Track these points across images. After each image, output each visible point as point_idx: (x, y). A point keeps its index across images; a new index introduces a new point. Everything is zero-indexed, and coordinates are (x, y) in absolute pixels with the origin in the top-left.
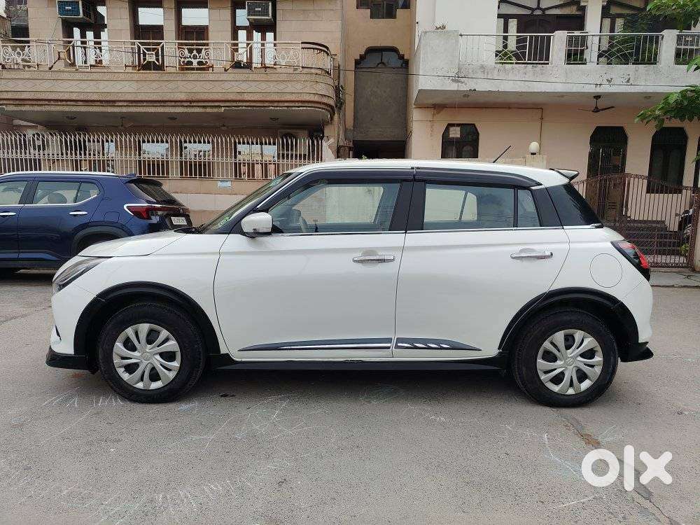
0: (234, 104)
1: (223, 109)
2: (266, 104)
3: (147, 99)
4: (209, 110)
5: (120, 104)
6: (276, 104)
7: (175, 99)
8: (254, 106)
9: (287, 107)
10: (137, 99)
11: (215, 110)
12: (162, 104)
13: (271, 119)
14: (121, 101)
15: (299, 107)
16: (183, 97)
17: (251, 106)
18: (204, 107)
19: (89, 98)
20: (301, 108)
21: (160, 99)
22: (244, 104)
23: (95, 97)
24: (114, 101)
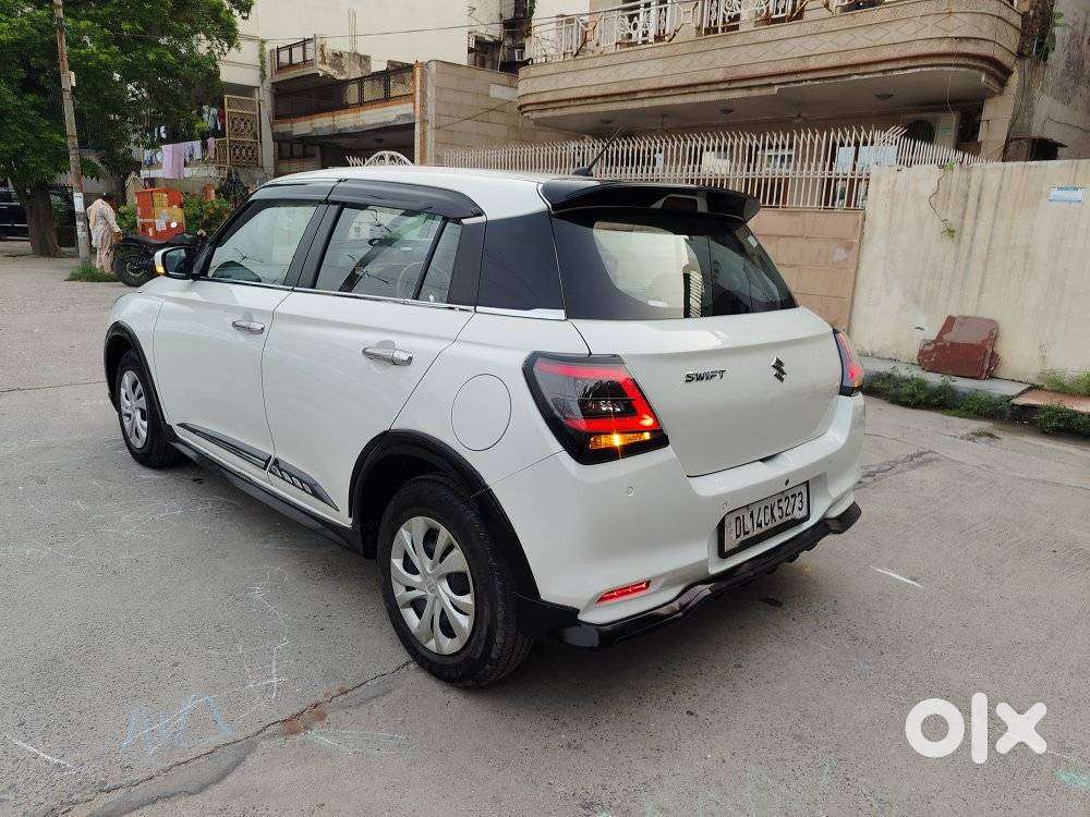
0: (794, 78)
1: (776, 88)
2: (846, 72)
3: (673, 84)
4: (755, 93)
5: (642, 95)
6: (862, 70)
7: (708, 79)
8: (824, 78)
9: (884, 71)
10: (661, 86)
11: (765, 92)
12: (693, 90)
13: (877, 96)
14: (643, 91)
15: (905, 69)
16: (719, 75)
17: (819, 79)
18: (749, 88)
19: (607, 92)
20: (909, 71)
21: (690, 82)
22: (810, 76)
23: (615, 89)
24: (635, 93)
